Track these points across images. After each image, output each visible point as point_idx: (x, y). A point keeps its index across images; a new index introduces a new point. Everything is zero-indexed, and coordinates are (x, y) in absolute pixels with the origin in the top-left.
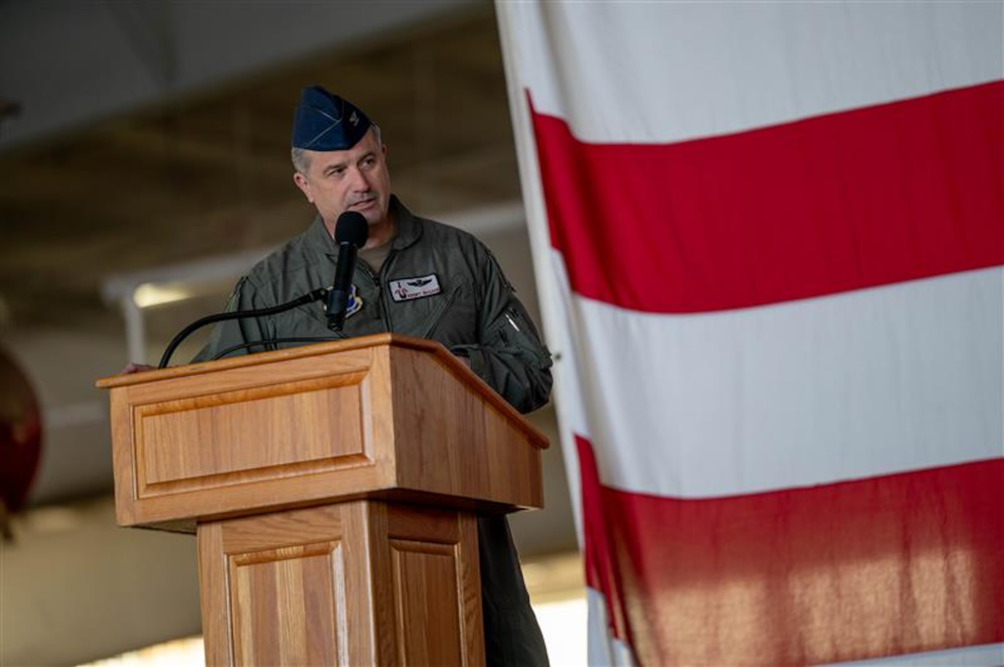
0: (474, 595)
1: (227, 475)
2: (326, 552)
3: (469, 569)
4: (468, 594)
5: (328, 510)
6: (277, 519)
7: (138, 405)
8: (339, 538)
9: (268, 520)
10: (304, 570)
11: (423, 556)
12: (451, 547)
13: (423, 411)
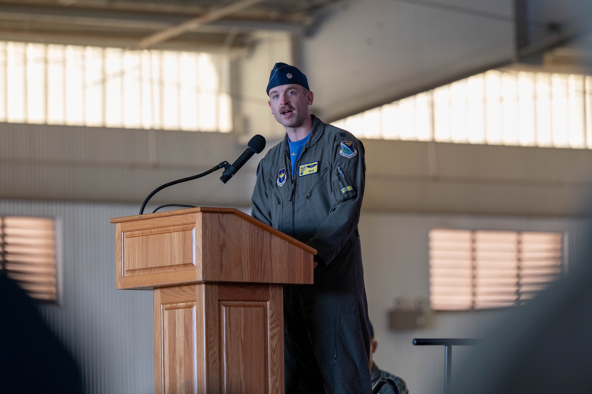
0: (277, 326)
1: (151, 268)
2: (191, 307)
3: (275, 313)
4: (274, 325)
5: (192, 287)
6: (177, 289)
7: (125, 232)
8: (195, 301)
9: (173, 289)
10: (184, 315)
11: (242, 308)
12: (264, 303)
13: (224, 243)
